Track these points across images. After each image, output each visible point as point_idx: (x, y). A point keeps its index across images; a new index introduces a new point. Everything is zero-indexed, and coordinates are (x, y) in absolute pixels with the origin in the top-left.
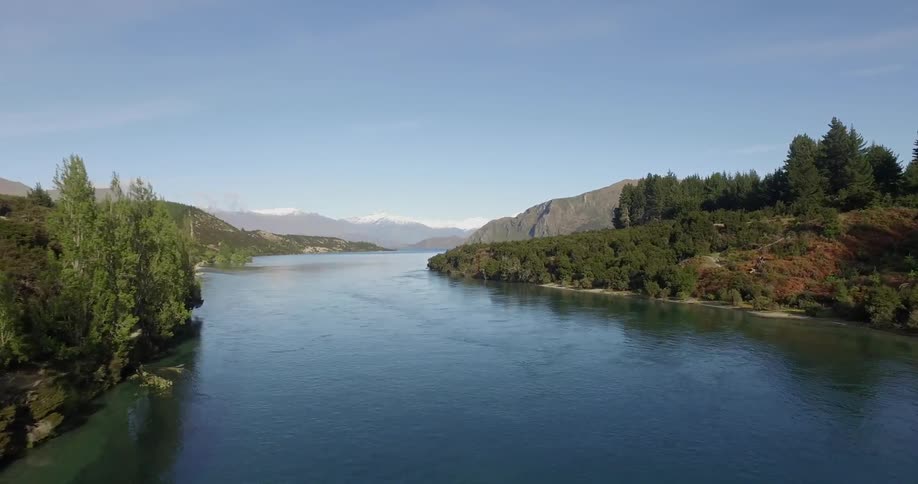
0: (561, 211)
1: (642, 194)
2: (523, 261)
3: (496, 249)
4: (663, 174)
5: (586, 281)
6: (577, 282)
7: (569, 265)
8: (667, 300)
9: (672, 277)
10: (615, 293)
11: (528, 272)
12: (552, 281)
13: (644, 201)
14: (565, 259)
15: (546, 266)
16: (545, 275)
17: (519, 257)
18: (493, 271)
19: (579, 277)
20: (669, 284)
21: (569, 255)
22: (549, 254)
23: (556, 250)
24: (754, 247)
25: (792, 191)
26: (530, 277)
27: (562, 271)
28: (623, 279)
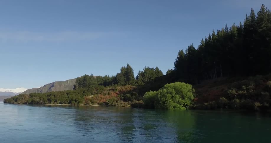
0: (58, 87)
1: (82, 80)
2: (40, 98)
3: (31, 95)
4: (90, 75)
5: (58, 102)
6: (55, 103)
7: (54, 98)
8: (76, 105)
9: (78, 99)
10: (65, 105)
11: (42, 101)
12: (49, 103)
13: (82, 83)
14: (53, 97)
15: (47, 99)
16: (47, 102)
17: (39, 97)
18: (30, 101)
19: (56, 101)
20: (77, 101)
21: (54, 96)
22: (48, 96)
23: (50, 95)
24: (100, 94)
25: (117, 81)
26: (42, 102)
27: (52, 100)
28: (67, 101)
